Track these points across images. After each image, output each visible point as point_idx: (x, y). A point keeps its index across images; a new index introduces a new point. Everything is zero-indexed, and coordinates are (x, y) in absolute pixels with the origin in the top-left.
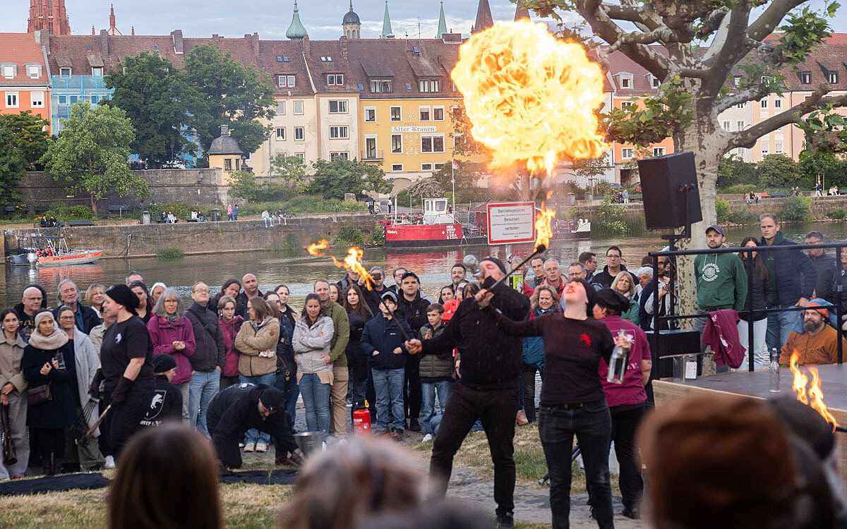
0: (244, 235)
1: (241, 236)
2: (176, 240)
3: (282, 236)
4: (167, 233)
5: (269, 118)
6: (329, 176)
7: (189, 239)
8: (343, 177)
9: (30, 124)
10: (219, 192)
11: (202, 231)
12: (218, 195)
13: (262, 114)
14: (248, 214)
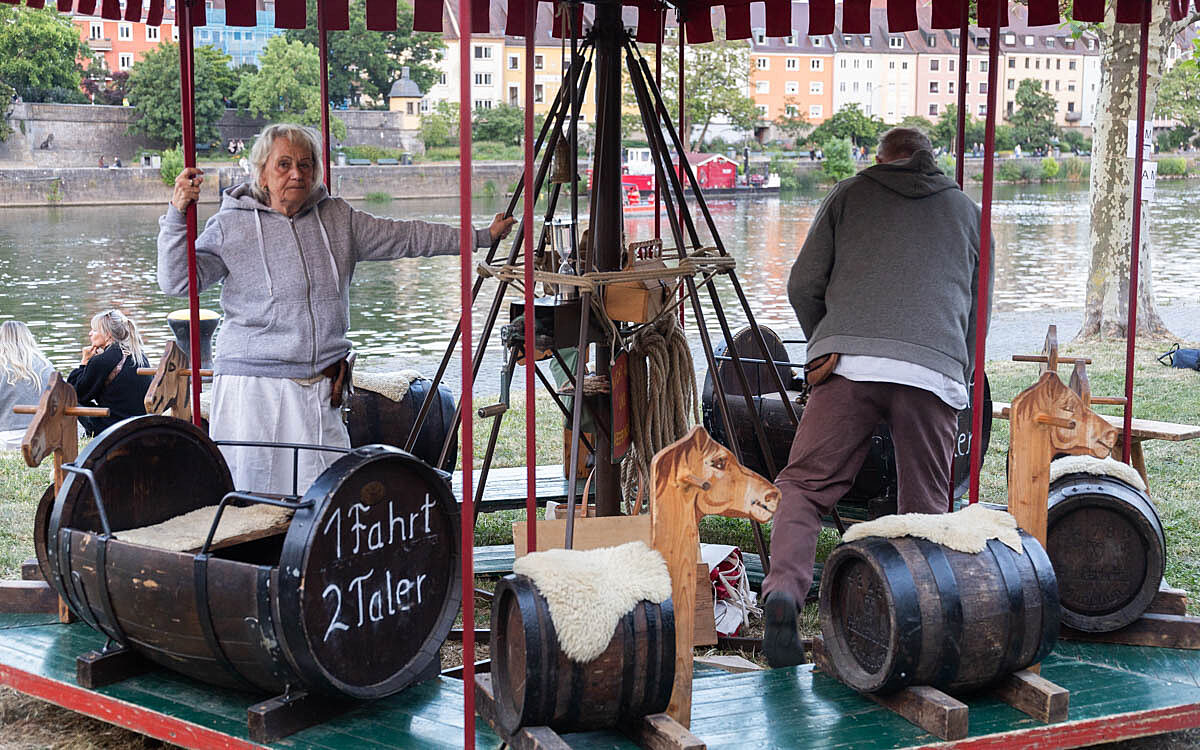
0: (447, 180)
1: (444, 182)
2: (383, 184)
3: (482, 182)
4: (376, 175)
5: (437, 61)
6: (497, 123)
7: (396, 182)
8: (512, 124)
9: (215, 59)
10: (401, 136)
11: (407, 175)
12: (400, 139)
13: (429, 57)
14: (439, 160)
